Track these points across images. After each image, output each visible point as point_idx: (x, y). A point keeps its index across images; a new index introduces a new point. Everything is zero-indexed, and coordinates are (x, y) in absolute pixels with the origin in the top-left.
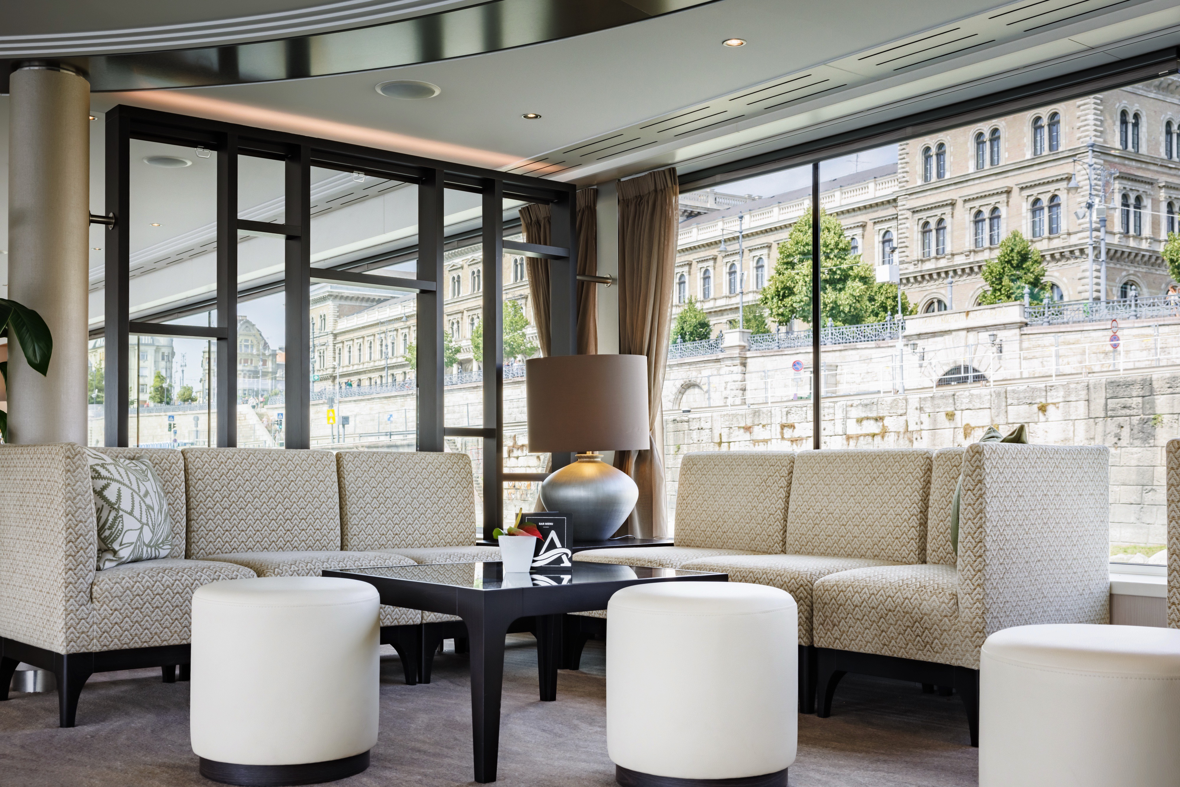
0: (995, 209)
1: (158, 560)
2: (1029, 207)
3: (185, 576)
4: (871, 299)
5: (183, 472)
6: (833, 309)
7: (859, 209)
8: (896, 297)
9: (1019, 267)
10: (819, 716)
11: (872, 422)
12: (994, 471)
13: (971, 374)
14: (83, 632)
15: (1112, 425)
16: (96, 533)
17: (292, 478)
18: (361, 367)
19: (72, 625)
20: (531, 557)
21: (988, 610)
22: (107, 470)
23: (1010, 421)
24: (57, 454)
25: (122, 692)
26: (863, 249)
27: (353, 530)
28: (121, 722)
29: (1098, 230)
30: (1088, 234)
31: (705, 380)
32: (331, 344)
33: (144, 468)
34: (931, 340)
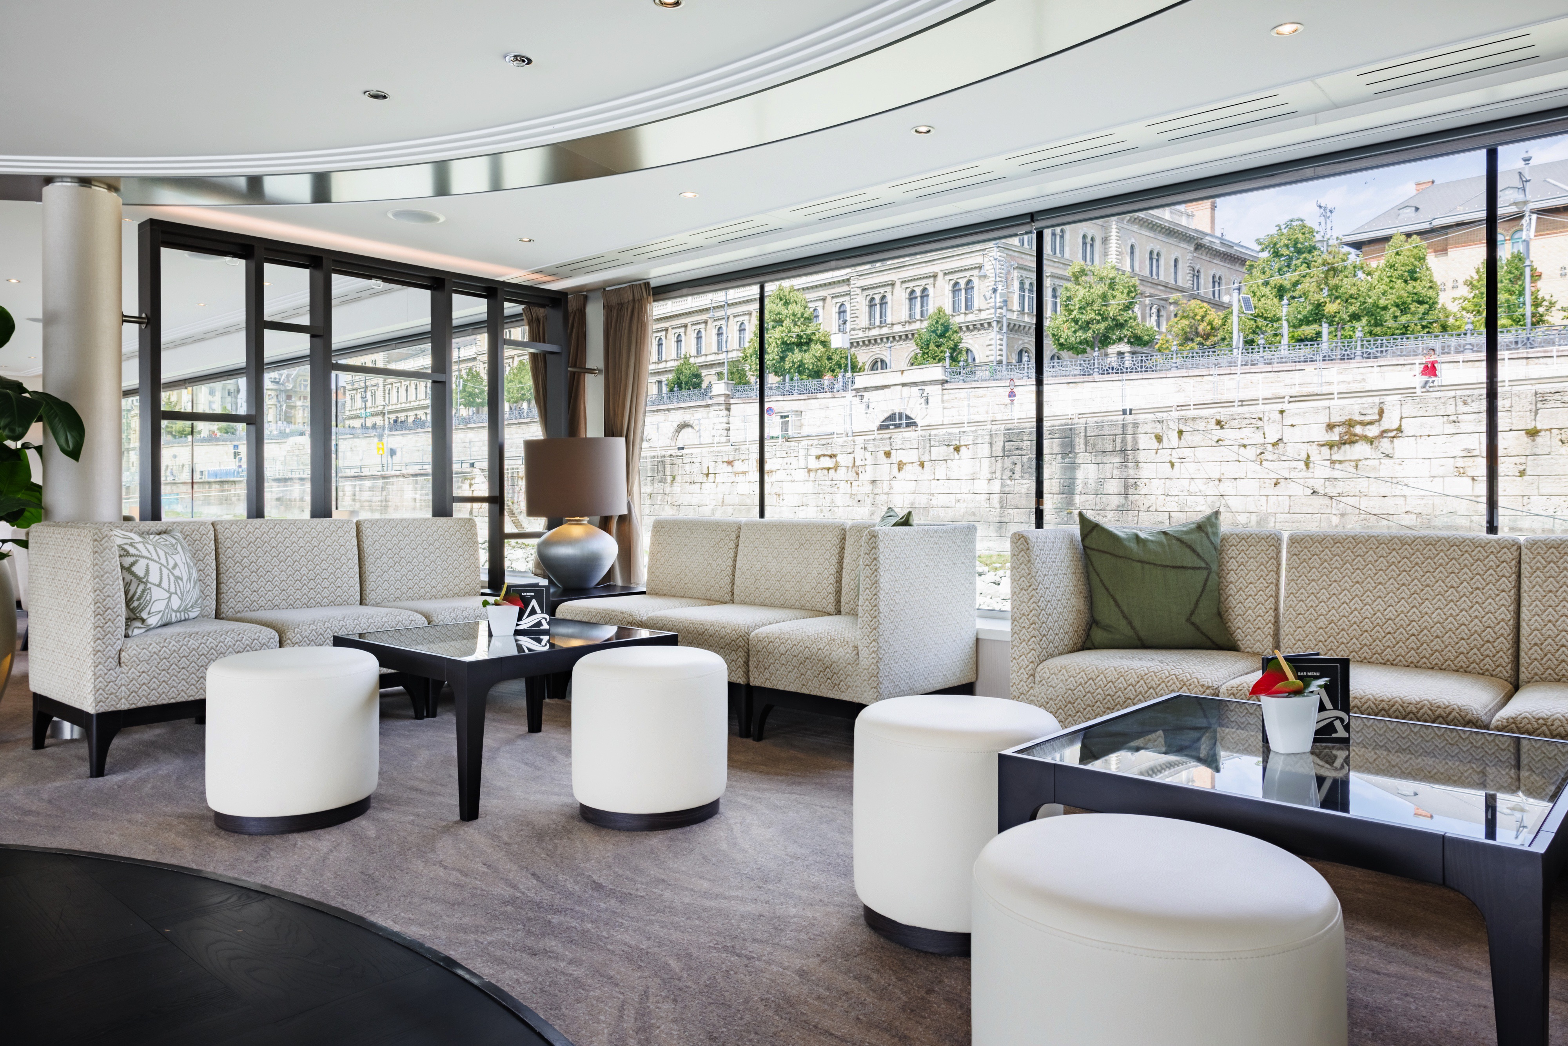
0: (925, 289)
1: (187, 623)
2: (951, 288)
3: (210, 639)
4: (829, 358)
5: (213, 542)
6: (799, 366)
7: (821, 285)
8: (847, 357)
9: (942, 335)
10: (754, 740)
11: (828, 458)
12: (887, 550)
13: (904, 422)
14: (111, 694)
15: (1008, 462)
16: (124, 605)
17: (315, 544)
18: (408, 405)
19: (100, 688)
20: (515, 622)
21: (881, 659)
22: (136, 548)
23: (933, 459)
24: (85, 537)
25: (155, 736)
26: (824, 319)
27: (370, 586)
28: (149, 770)
29: (1001, 308)
30: (993, 311)
31: (696, 422)
32: (381, 385)
33: (174, 541)
34: (875, 392)
